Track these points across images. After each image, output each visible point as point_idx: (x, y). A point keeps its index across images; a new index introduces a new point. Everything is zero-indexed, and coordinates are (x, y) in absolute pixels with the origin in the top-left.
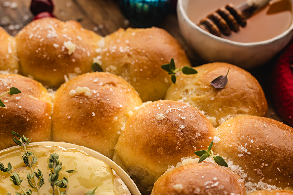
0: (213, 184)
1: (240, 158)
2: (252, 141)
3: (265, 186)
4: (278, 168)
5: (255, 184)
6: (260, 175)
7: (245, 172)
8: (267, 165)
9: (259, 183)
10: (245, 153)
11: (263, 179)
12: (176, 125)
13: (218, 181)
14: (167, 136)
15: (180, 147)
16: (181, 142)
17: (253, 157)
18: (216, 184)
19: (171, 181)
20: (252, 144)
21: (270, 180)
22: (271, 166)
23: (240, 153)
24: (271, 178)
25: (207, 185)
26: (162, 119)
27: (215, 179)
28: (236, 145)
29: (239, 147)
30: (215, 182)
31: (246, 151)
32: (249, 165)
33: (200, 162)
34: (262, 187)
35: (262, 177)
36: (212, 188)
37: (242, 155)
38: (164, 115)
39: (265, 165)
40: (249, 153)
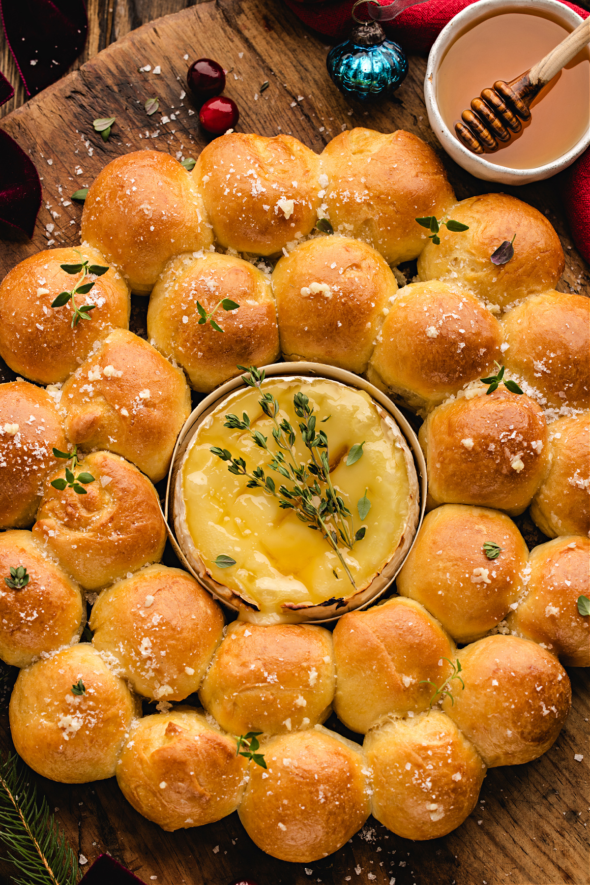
0: (510, 435)
1: (537, 378)
2: (552, 355)
3: (570, 412)
4: (585, 388)
5: (557, 410)
6: (562, 399)
7: (544, 396)
8: (571, 385)
9: (562, 408)
10: (543, 373)
11: (567, 402)
12: (454, 343)
13: (515, 429)
14: (444, 361)
15: (460, 372)
16: (462, 367)
17: (553, 377)
18: (513, 436)
19: (457, 429)
20: (552, 358)
21: (575, 403)
22: (577, 386)
23: (537, 372)
24: (576, 401)
25: (503, 438)
26: (435, 337)
27: (512, 427)
28: (532, 358)
29: (535, 363)
30: (511, 431)
31: (545, 370)
32: (550, 387)
33: (489, 393)
34: (566, 413)
35: (565, 401)
36: (509, 440)
37: (539, 375)
38: (437, 329)
39: (569, 386)
40: (548, 372)
